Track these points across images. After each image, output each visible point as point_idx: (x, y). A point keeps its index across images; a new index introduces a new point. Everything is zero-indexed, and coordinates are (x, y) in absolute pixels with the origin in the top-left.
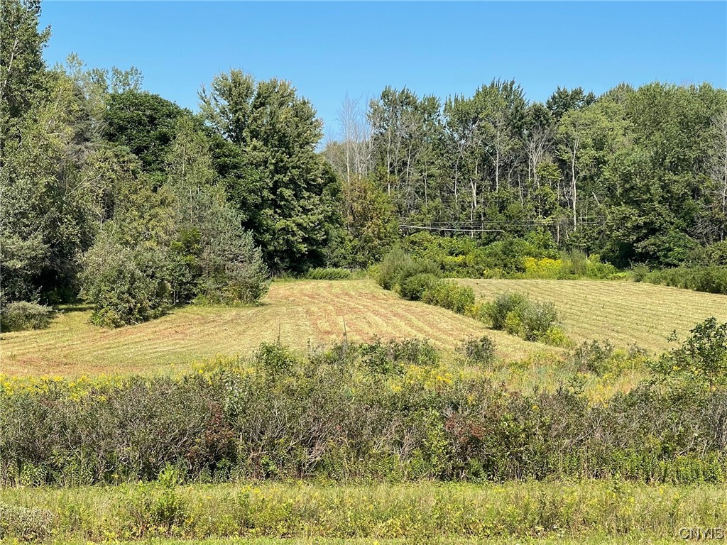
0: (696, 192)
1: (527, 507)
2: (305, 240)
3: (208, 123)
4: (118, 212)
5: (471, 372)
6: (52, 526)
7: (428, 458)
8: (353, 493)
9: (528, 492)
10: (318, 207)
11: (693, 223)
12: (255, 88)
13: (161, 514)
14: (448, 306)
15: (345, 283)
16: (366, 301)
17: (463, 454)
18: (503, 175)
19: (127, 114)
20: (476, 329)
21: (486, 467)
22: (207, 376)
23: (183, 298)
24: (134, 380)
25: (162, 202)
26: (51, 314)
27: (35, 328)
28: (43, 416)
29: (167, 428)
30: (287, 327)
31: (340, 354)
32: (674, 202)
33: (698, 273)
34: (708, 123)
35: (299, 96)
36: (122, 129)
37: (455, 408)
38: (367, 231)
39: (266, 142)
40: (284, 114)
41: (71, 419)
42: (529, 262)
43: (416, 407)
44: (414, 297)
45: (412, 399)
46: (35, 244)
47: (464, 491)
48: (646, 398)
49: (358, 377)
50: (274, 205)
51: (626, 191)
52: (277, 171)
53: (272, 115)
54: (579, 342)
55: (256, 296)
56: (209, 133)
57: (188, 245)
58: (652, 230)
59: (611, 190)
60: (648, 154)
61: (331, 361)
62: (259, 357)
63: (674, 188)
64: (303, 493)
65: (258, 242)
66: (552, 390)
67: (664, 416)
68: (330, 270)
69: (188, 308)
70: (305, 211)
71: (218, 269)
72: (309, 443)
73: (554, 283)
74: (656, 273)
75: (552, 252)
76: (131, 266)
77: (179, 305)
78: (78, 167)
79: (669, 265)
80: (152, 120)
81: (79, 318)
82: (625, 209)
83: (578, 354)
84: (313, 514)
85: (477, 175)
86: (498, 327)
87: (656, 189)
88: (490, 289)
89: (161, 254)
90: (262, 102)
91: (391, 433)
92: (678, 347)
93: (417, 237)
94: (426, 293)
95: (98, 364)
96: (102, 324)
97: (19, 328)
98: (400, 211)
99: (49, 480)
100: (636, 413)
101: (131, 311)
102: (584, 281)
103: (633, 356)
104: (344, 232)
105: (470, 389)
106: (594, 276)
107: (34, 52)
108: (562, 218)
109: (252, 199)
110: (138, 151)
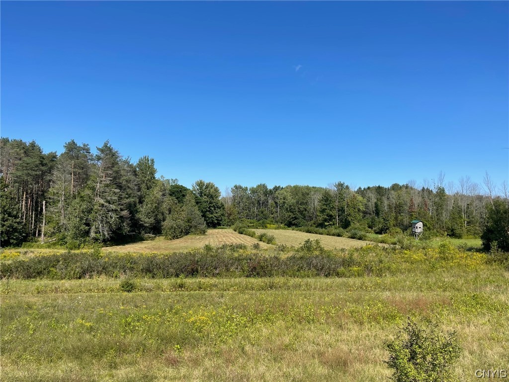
0: (306, 210)
1: (266, 284)
2: (216, 220)
3: (194, 192)
4: (172, 213)
5: (254, 251)
6: (154, 288)
7: (244, 272)
8: (226, 280)
9: (267, 280)
10: (219, 212)
11: (305, 217)
12: (205, 184)
13: (180, 286)
14: (249, 235)
15: (225, 230)
16: (230, 234)
17: (252, 271)
18: (262, 205)
19: (175, 190)
20: (256, 241)
21: (257, 274)
22: (192, 252)
23: (187, 233)
24: (174, 253)
25: (183, 211)
26: (155, 237)
27: (151, 240)
28: (152, 262)
29: (182, 264)
30: (212, 240)
31: (224, 247)
32: (301, 212)
33: (306, 228)
34: (308, 194)
35: (216, 186)
36: (174, 193)
37: (250, 260)
38: (231, 218)
39: (207, 197)
40: (212, 190)
41: (158, 262)
42: (268, 225)
43: (241, 260)
44: (242, 234)
45: (240, 258)
46: (152, 220)
47: (252, 280)
48: (294, 258)
49: (228, 252)
50: (209, 211)
51: (290, 209)
52: (210, 203)
53: (209, 190)
54: (279, 244)
55: (204, 233)
56: (194, 194)
57: (188, 221)
58: (296, 218)
59: (287, 209)
60: (295, 201)
61: (221, 248)
62: (205, 248)
63: (301, 209)
64: (214, 281)
65: (205, 220)
66: (273, 256)
67: (298, 262)
68: (222, 227)
69: (188, 236)
70: (216, 213)
71: (195, 226)
72: (216, 268)
73: (274, 230)
74: (297, 228)
75: (273, 223)
76: (175, 225)
77: (186, 235)
78: (163, 202)
79: (300, 227)
80: (181, 191)
81: (162, 238)
82: (290, 214)
83: (279, 247)
84: (216, 286)
85: (256, 205)
86: (261, 241)
87: (297, 209)
88: (259, 232)
89: (182, 222)
90: (207, 188)
91: (235, 266)
92: (301, 246)
93: (243, 219)
94: (244, 232)
95: (166, 249)
96: (167, 239)
97: (147, 240)
98: (239, 213)
99: (153, 277)
100: (292, 261)
101: (174, 236)
102: (281, 230)
103: (291, 248)
104: (225, 218)
105: (254, 256)
106: (283, 229)
107: (153, 175)
108: (276, 215)
109: (204, 210)
110: (177, 198)
